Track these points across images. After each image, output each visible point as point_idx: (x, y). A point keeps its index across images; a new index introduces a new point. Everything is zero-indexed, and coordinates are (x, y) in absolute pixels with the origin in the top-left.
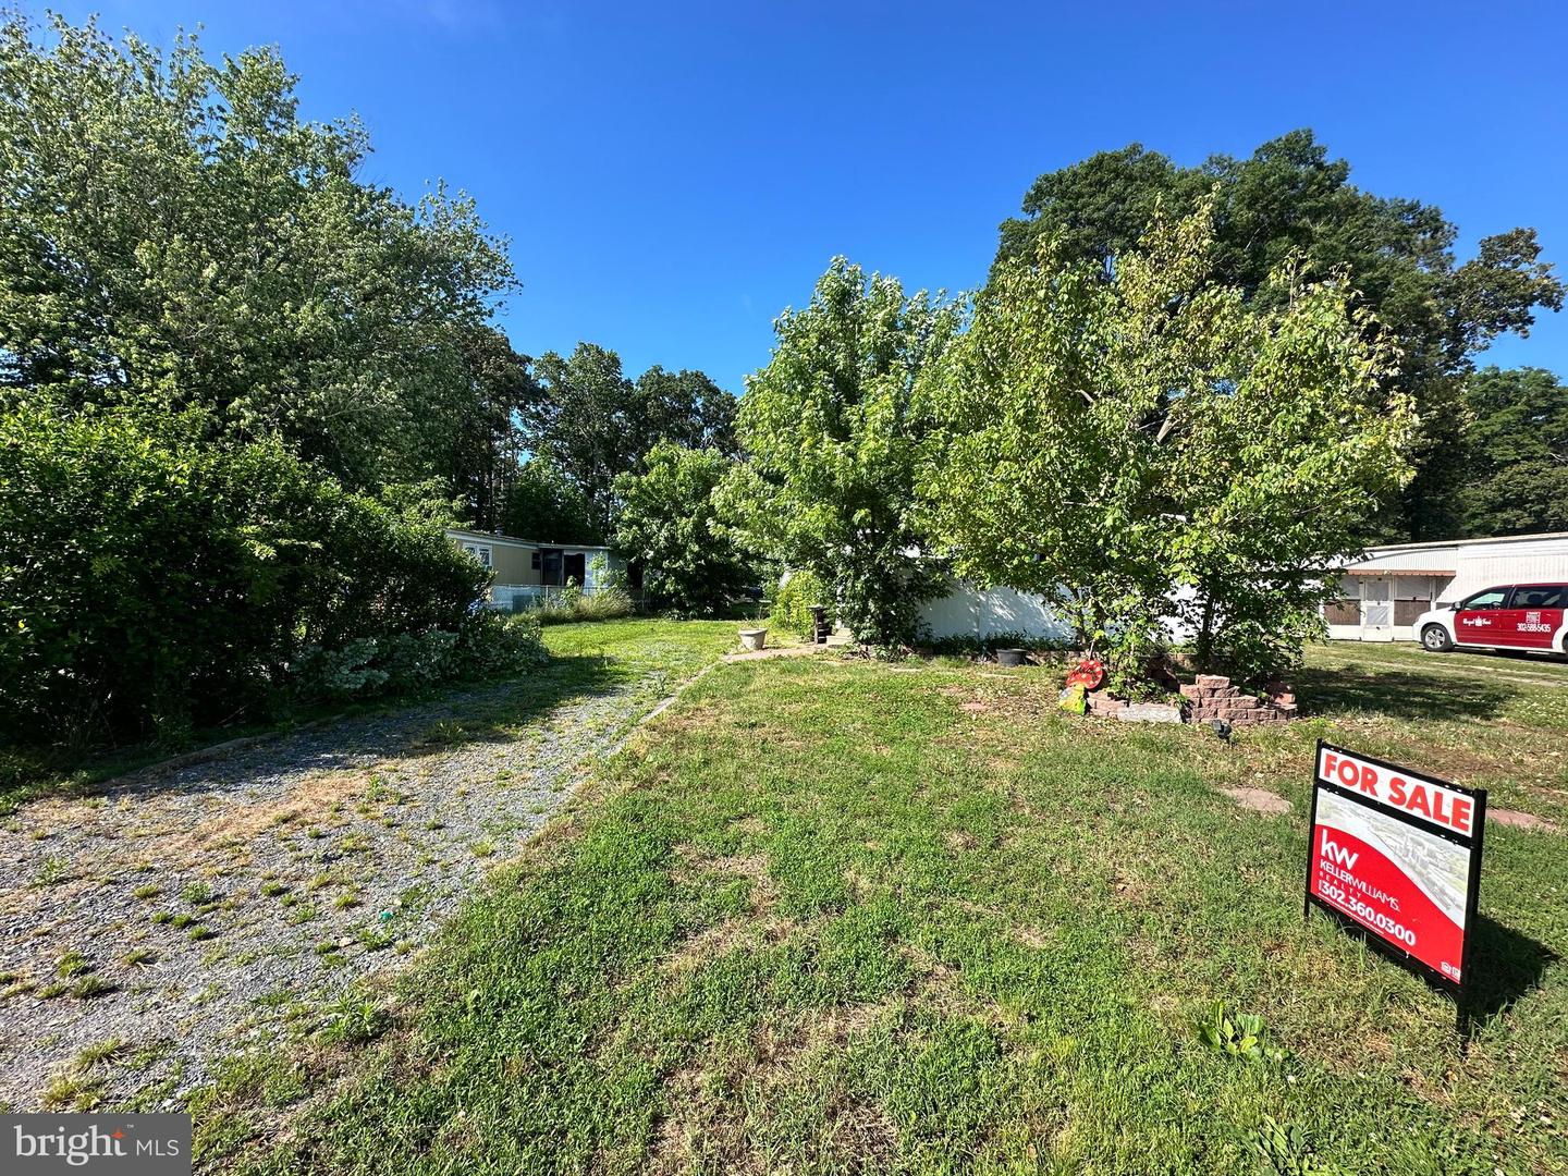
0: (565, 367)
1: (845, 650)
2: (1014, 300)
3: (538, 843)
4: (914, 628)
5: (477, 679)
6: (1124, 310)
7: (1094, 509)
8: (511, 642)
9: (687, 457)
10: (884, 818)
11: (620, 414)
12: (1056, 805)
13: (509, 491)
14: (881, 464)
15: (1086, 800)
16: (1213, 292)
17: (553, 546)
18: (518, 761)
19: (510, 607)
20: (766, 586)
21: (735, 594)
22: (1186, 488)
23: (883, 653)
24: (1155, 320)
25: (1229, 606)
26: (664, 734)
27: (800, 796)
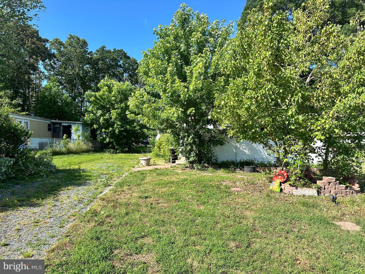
0: (63, 45)
1: (183, 166)
2: (254, 25)
3: (53, 251)
4: (211, 157)
5: (24, 179)
6: (296, 31)
7: (284, 109)
8: (39, 163)
9: (116, 85)
10: (202, 236)
11: (88, 66)
12: (271, 229)
13: (37, 97)
14: (199, 91)
15: (283, 227)
16: (330, 26)
17: (57, 121)
18: (43, 215)
19: (38, 148)
20: (150, 140)
21: (137, 143)
22: (319, 102)
23: (199, 167)
24: (308, 36)
25: (335, 149)
26: (108, 202)
27: (167, 227)
